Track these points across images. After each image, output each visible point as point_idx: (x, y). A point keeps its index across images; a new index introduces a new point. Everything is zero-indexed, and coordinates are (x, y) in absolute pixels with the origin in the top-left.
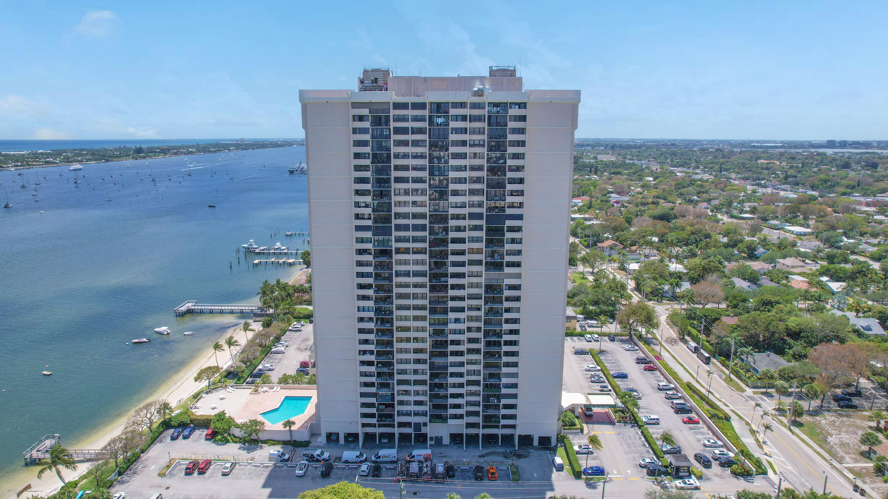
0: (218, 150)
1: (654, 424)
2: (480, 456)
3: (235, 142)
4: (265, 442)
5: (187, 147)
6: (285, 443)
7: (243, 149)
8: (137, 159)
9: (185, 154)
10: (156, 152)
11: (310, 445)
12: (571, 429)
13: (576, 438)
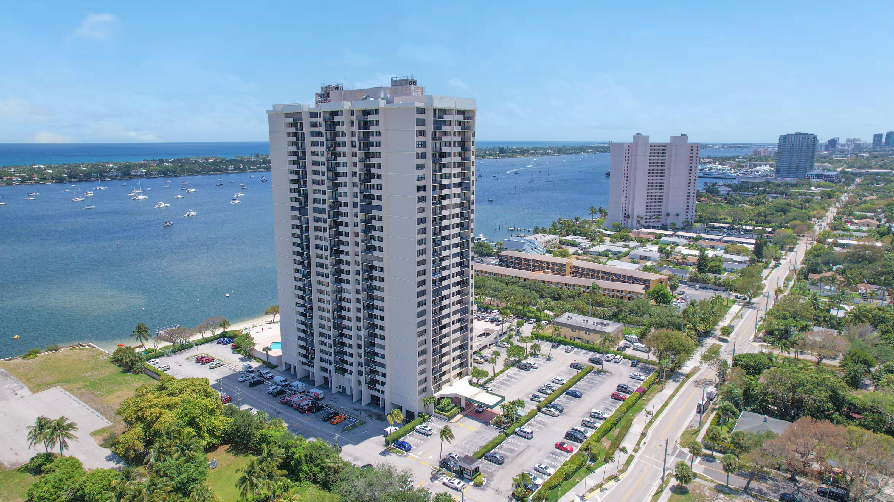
0: (575, 152)
1: (524, 437)
2: (355, 409)
3: (602, 145)
4: (255, 358)
5: (546, 149)
6: (264, 362)
7: (601, 152)
8: (496, 158)
9: (542, 155)
10: (516, 152)
11: (276, 369)
12: (439, 413)
13: (439, 422)
